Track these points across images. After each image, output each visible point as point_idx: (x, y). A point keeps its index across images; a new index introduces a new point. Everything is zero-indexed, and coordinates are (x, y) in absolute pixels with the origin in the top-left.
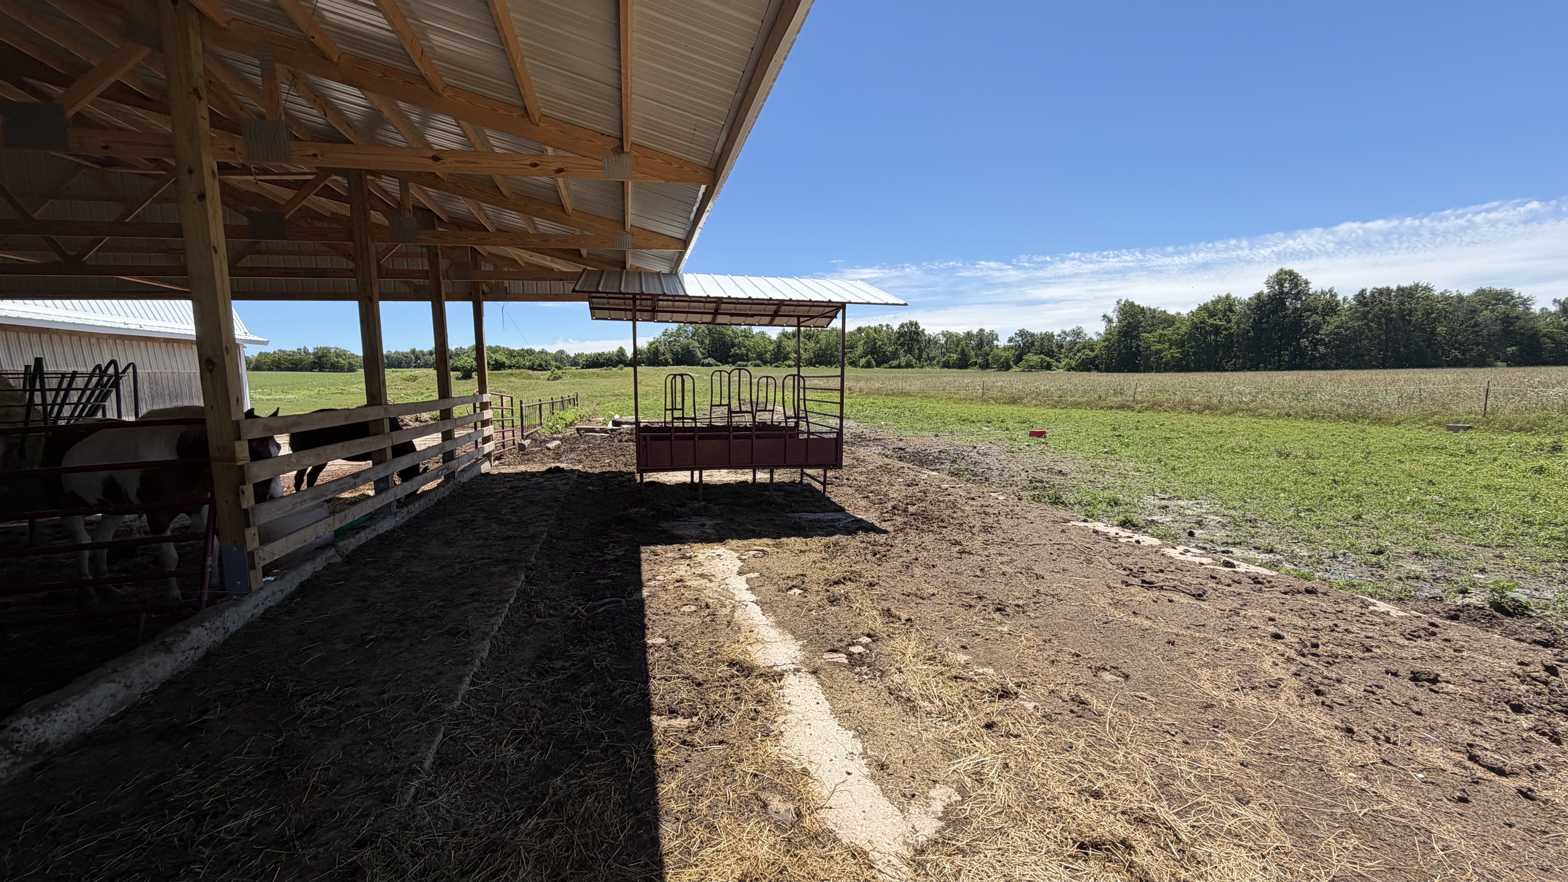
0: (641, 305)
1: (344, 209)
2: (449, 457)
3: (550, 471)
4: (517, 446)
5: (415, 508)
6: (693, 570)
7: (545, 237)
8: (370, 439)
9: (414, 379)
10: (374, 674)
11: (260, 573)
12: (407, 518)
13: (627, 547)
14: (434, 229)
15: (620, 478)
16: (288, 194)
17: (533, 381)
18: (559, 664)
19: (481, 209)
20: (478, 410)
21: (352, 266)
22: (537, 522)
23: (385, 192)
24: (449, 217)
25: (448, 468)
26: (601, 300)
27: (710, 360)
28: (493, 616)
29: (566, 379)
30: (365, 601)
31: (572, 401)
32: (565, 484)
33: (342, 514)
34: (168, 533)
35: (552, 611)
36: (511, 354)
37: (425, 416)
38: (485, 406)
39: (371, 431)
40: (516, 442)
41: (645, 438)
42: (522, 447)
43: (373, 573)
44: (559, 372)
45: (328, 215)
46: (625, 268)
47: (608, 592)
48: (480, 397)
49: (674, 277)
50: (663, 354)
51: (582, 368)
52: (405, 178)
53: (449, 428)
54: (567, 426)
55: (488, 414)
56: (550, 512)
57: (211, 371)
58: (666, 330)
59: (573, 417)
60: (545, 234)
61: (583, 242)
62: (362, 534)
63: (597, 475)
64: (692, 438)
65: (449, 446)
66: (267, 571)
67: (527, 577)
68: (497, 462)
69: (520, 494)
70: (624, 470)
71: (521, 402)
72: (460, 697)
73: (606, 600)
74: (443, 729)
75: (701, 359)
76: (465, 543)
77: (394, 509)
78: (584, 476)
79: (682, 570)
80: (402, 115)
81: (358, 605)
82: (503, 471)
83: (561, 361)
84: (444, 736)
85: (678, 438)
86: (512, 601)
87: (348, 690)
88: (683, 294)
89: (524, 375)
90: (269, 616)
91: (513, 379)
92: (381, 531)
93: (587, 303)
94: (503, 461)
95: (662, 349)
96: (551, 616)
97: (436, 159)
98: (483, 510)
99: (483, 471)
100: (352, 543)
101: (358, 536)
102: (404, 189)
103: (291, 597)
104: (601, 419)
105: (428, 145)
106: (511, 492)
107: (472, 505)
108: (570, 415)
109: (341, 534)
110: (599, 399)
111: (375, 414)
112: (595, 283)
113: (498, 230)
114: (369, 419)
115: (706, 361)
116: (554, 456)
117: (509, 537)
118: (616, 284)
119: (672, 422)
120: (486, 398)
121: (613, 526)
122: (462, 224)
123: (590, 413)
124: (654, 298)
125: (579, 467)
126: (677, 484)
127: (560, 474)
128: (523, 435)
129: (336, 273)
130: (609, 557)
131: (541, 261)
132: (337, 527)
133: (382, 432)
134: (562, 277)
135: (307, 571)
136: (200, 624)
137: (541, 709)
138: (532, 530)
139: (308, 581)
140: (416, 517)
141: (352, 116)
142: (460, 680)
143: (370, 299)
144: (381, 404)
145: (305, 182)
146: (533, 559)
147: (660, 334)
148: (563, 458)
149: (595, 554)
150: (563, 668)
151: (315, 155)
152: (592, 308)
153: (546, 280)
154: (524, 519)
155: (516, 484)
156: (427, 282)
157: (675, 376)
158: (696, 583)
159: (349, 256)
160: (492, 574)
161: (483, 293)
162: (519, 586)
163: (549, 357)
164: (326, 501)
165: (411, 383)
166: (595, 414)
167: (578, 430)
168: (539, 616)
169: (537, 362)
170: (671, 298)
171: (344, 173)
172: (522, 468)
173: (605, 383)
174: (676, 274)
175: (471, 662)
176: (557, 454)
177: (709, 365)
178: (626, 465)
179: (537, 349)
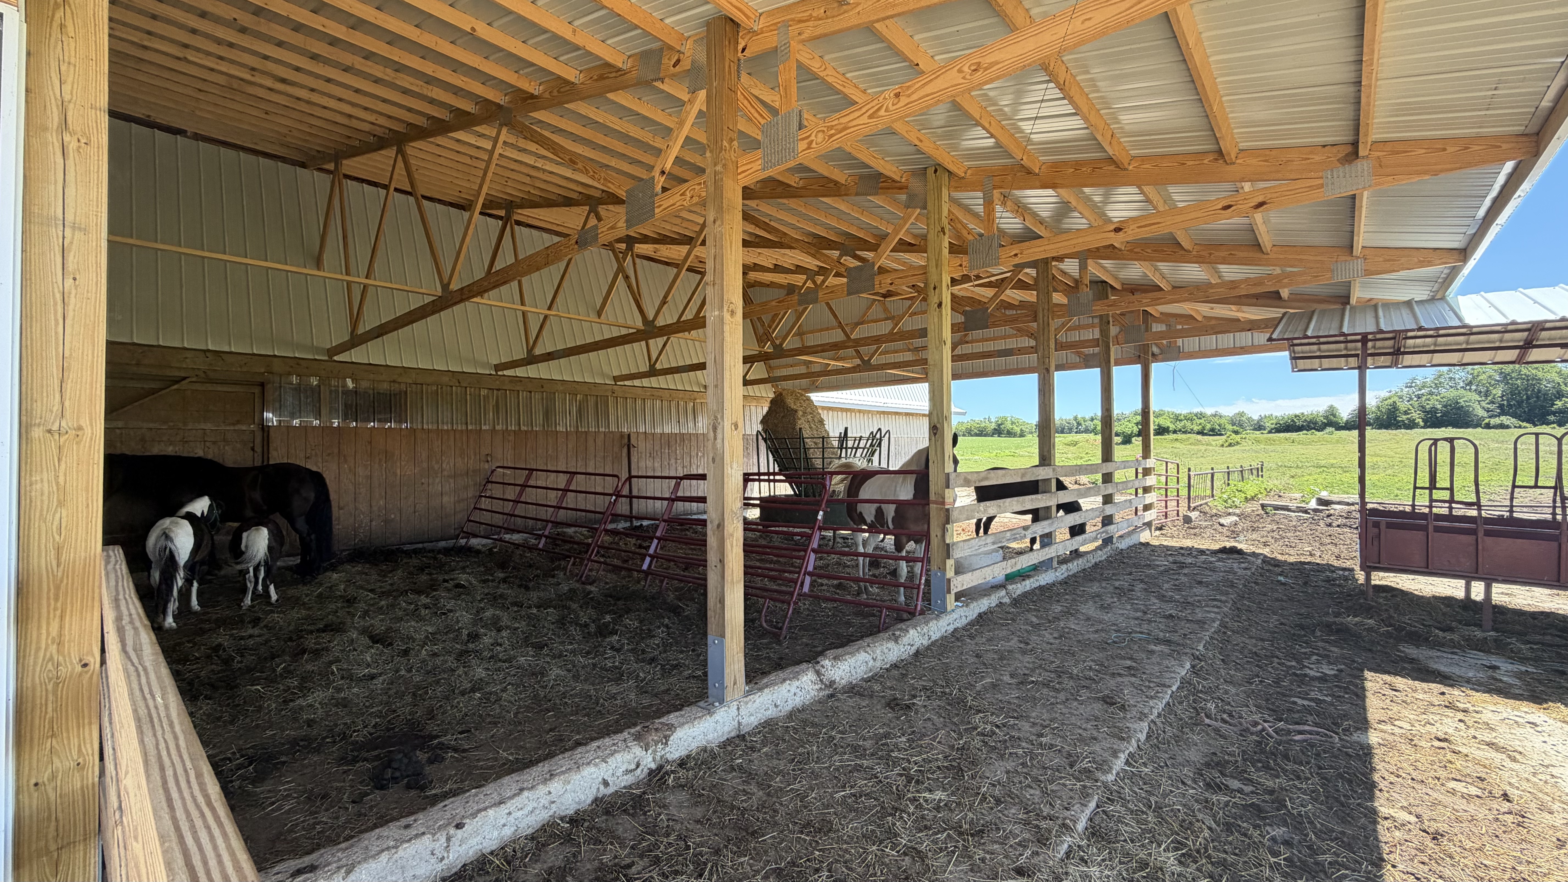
0: (1374, 347)
1: (1030, 296)
2: (1107, 521)
3: (1223, 550)
4: (1181, 518)
5: (1074, 567)
6: (1472, 731)
7: (1233, 285)
8: (1039, 496)
9: (1075, 444)
10: (1034, 714)
11: (953, 597)
12: (1066, 575)
13: (1343, 667)
14: (1107, 298)
15: (1328, 573)
16: (989, 292)
17: (1203, 448)
18: (1235, 784)
19: (1156, 269)
20: (1140, 476)
21: (1033, 343)
22: (1207, 606)
23: (1065, 273)
24: (1123, 284)
25: (1106, 532)
26: (1307, 348)
27: (1505, 420)
28: (1152, 698)
29: (1246, 445)
30: (1027, 644)
31: (1255, 472)
32: (1245, 569)
33: (1013, 560)
34: (904, 554)
35: (1225, 716)
36: (1177, 418)
37: (1084, 479)
38: (1147, 472)
39: (1040, 489)
40: (1181, 514)
41: (1376, 525)
42: (1187, 520)
43: (1034, 619)
44: (1238, 438)
45: (1017, 303)
46: (1348, 303)
47: (1310, 718)
48: (1143, 462)
49: (1440, 305)
50: (1406, 413)
51: (1270, 432)
52: (1083, 257)
53: (1110, 491)
54: (1247, 500)
55: (1150, 481)
56: (1224, 598)
57: (935, 434)
58: (1413, 380)
59: (1256, 491)
60: (1232, 281)
61: (1286, 281)
62: (1027, 582)
63: (1292, 564)
64: (1474, 532)
65: (1109, 510)
66: (958, 596)
67: (1193, 667)
68: (1158, 533)
69: (1186, 571)
70: (1336, 563)
71: (1189, 470)
72: (1114, 772)
73: (1307, 728)
74: (1096, 797)
75: (1483, 418)
76: (1121, 612)
77: (1055, 564)
78: (1271, 563)
79: (1448, 724)
80: (1088, 199)
81: (1022, 645)
82: (1165, 543)
83: (1239, 424)
84: (1098, 806)
85: (1437, 529)
86: (1174, 688)
87: (1012, 721)
88: (1458, 324)
89: (1191, 441)
90: (956, 635)
91: (1178, 445)
92: (1043, 583)
93: (1287, 353)
94: (1164, 532)
95: (1403, 406)
96: (1224, 721)
97: (1118, 230)
98: (1142, 581)
99: (1143, 540)
100: (1020, 588)
101: (1024, 583)
102: (1083, 267)
103: (971, 624)
104: (1298, 495)
105: (1109, 221)
106: (1175, 567)
107: (1131, 574)
108: (1251, 487)
109: (1010, 578)
110: (1293, 470)
111: (1043, 473)
112: (1301, 327)
113: (1174, 287)
114: (1040, 478)
115: (1493, 421)
116: (1229, 534)
117: (1171, 616)
118: (1335, 324)
119: (1431, 507)
120: (1150, 463)
121: (1318, 634)
122: (1133, 289)
123: (1281, 487)
124: (1398, 336)
125: (1266, 551)
126: (1434, 597)
127: (1236, 556)
128: (1189, 507)
129: (1020, 351)
130: (1312, 673)
131: (1223, 312)
132: (1009, 571)
133: (1050, 492)
134: (1252, 326)
135: (984, 604)
136: (915, 627)
137: (1210, 829)
138: (1200, 615)
139: (985, 613)
140: (1074, 575)
141: (1044, 214)
142: (1115, 754)
143: (1048, 370)
144: (1050, 465)
145: (1003, 280)
146: (1201, 648)
147: (1401, 385)
148: (1241, 538)
149: (1289, 664)
150: (1240, 791)
151: (1016, 255)
152: (1294, 358)
153: (1229, 332)
154: (1190, 600)
155: (1181, 559)
156: (1097, 350)
157: (1436, 441)
158: (1477, 752)
159: (1031, 335)
160: (1152, 652)
161: (1153, 355)
162: (1183, 673)
163: (1222, 421)
164: (1002, 548)
165: (1072, 448)
166: (1288, 488)
167: (1263, 506)
168: (1208, 717)
169: (1208, 426)
170: (1431, 333)
171: (1033, 264)
172: (1188, 543)
173: (1305, 452)
174: (1443, 298)
175: (1128, 740)
176: (1234, 534)
177: (1502, 426)
178: (1338, 557)
179: (1209, 411)
